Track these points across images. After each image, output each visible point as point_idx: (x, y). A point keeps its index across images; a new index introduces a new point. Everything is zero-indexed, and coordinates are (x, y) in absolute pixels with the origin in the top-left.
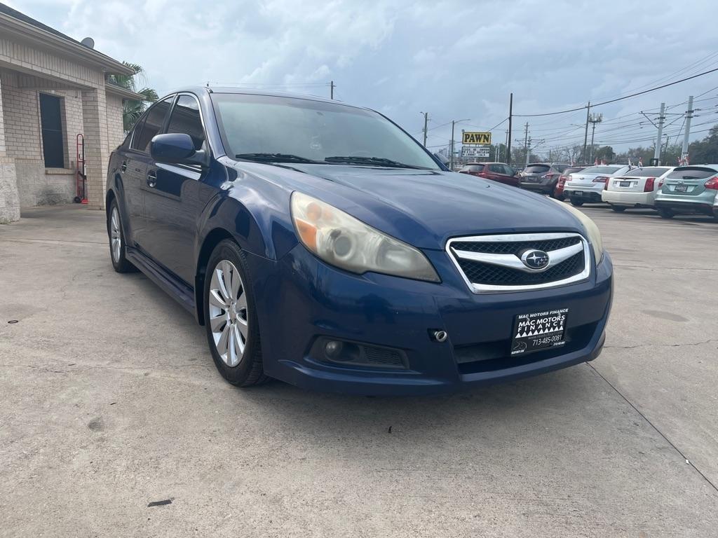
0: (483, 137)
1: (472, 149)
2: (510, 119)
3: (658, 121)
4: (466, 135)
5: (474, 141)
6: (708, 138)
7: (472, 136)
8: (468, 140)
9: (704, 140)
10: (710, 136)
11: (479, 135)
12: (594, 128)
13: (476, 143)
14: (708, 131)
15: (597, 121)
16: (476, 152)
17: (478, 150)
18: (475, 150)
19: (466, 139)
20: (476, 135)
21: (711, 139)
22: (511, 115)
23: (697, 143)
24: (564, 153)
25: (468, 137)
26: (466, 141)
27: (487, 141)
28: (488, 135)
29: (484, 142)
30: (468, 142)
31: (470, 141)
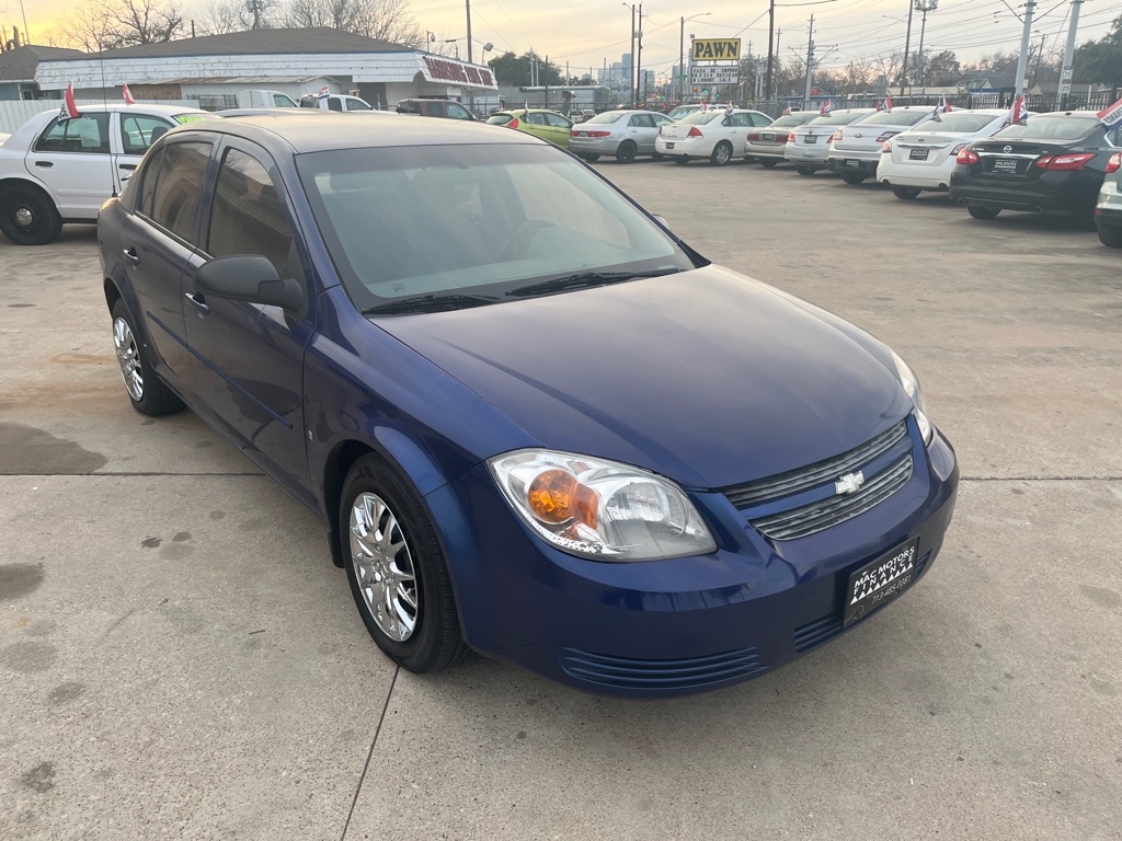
0: (727, 46)
1: (708, 71)
2: (771, 11)
3: (1024, 9)
4: (698, 45)
5: (711, 55)
6: (1109, 35)
7: (708, 45)
8: (701, 54)
9: (1105, 39)
10: (1113, 32)
11: (720, 44)
12: (924, 20)
13: (714, 57)
14: (1111, 24)
15: (930, 8)
16: (714, 75)
17: (719, 70)
18: (713, 71)
19: (698, 51)
20: (715, 44)
21: (1115, 37)
22: (772, 5)
23: (1091, 43)
24: (874, 65)
25: (703, 48)
26: (697, 56)
27: (735, 55)
28: (736, 43)
29: (729, 55)
30: (701, 57)
31: (704, 56)
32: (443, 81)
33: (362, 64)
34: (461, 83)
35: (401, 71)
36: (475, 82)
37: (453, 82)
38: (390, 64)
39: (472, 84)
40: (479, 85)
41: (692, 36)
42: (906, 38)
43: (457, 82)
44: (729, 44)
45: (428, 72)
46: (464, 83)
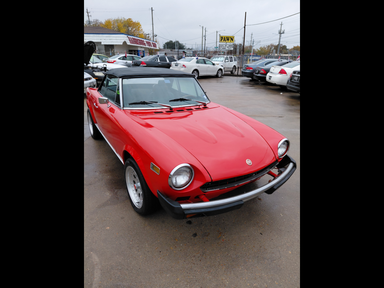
0: (230, 38)
1: (224, 46)
2: (245, 27)
4: (221, 37)
5: (225, 41)
7: (225, 38)
8: (222, 40)
11: (228, 37)
13: (226, 42)
15: (283, 33)
16: (226, 47)
17: (228, 46)
18: (226, 46)
19: (221, 39)
22: (245, 25)
25: (222, 39)
26: (221, 41)
27: (233, 41)
28: (233, 38)
29: (231, 41)
30: (222, 41)
31: (223, 41)
32: (135, 45)
33: (105, 38)
34: (143, 46)
35: (118, 41)
36: (150, 46)
37: (140, 46)
38: (114, 38)
39: (148, 47)
40: (151, 47)
41: (220, 35)
42: (279, 40)
43: (142, 46)
44: (231, 38)
45: (129, 41)
46: (145, 46)
